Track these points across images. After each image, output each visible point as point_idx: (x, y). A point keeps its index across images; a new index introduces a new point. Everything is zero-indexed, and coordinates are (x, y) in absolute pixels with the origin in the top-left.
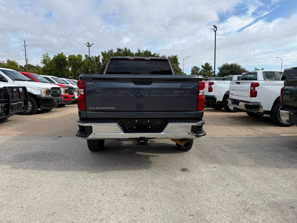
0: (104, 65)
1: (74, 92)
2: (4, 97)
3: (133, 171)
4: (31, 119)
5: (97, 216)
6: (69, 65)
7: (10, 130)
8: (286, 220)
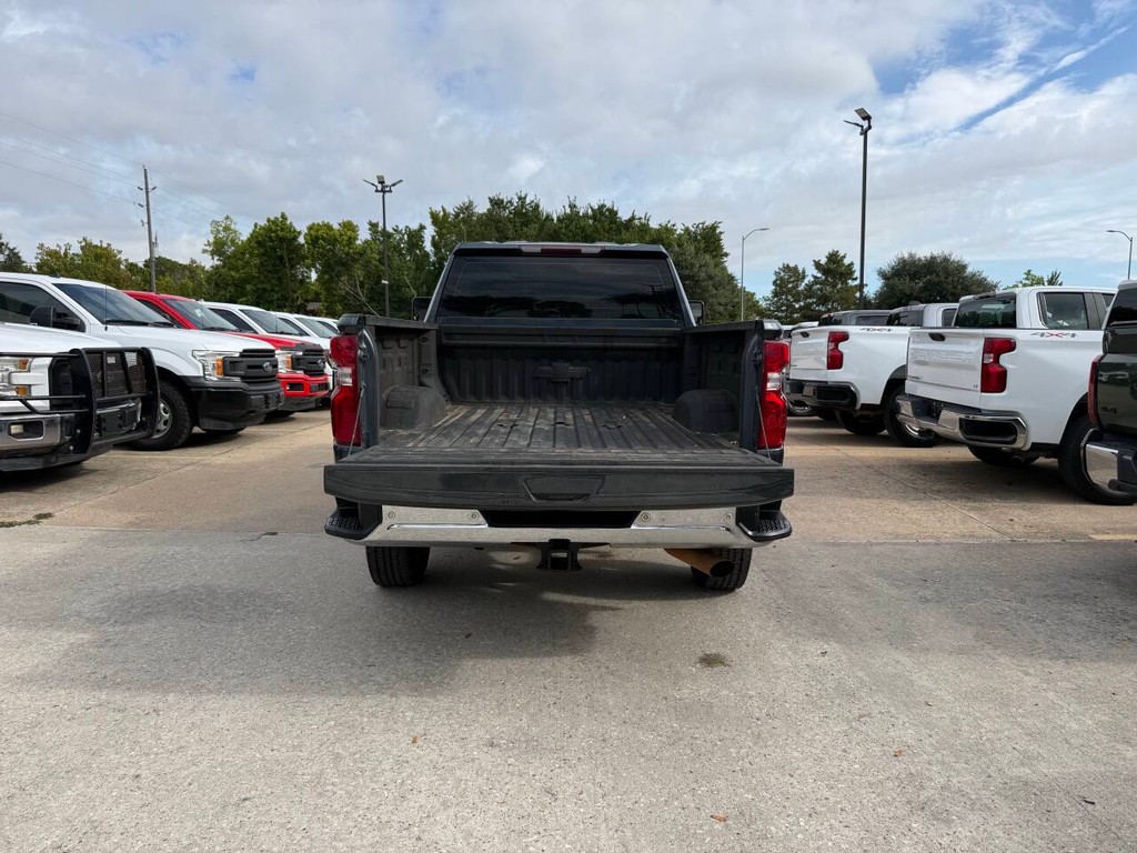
0: (441, 260)
1: (325, 367)
2: (71, 386)
3: (527, 661)
4: (168, 467)
5: (392, 813)
6: (309, 261)
7: (91, 506)
8: (1054, 845)
